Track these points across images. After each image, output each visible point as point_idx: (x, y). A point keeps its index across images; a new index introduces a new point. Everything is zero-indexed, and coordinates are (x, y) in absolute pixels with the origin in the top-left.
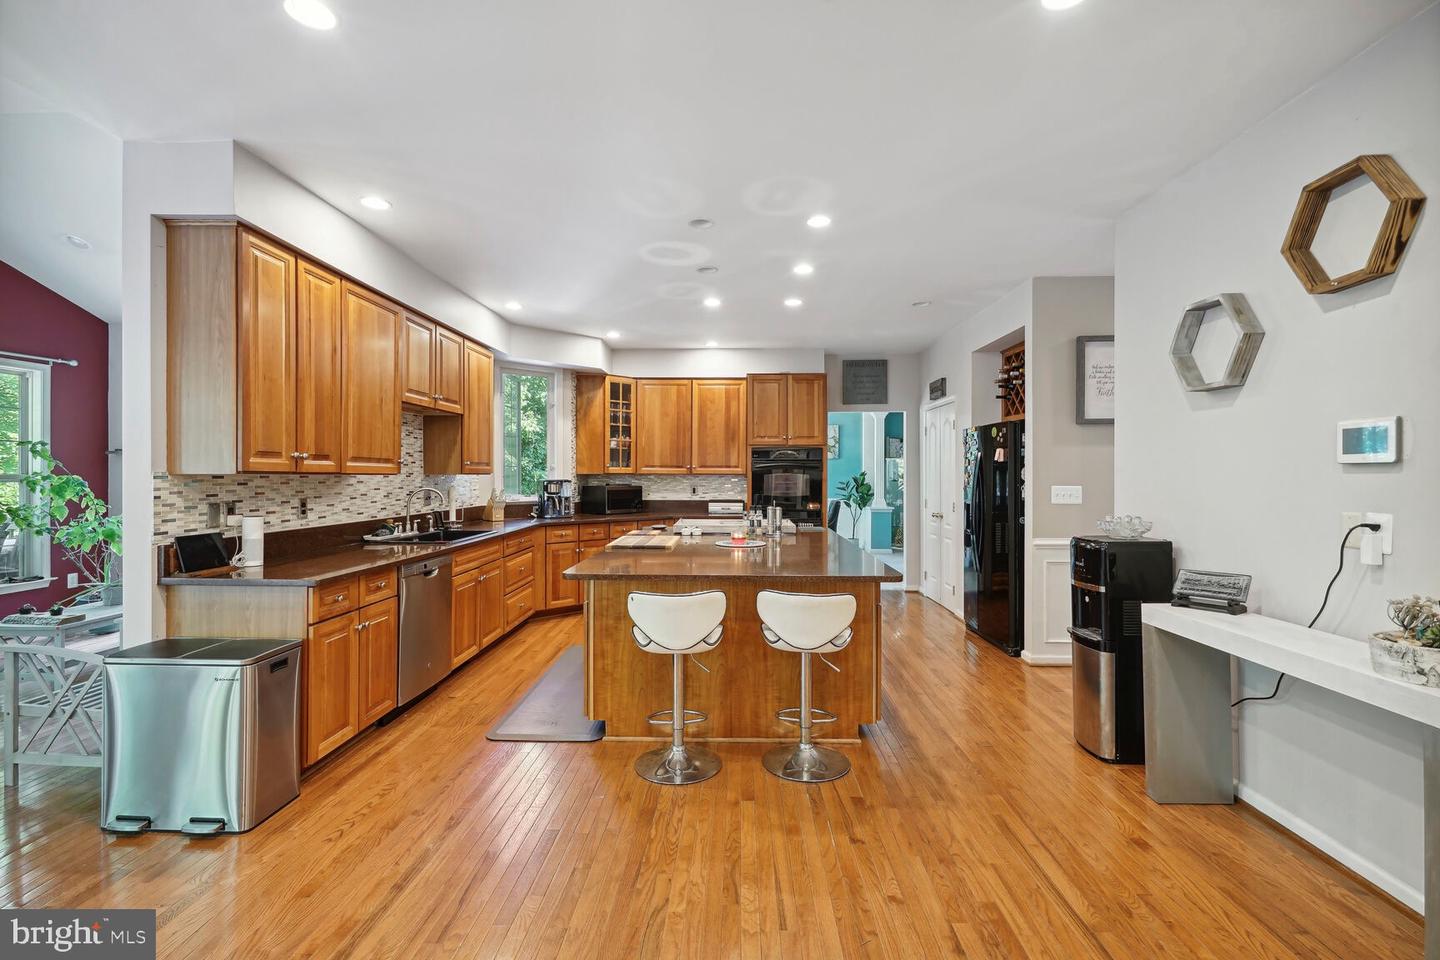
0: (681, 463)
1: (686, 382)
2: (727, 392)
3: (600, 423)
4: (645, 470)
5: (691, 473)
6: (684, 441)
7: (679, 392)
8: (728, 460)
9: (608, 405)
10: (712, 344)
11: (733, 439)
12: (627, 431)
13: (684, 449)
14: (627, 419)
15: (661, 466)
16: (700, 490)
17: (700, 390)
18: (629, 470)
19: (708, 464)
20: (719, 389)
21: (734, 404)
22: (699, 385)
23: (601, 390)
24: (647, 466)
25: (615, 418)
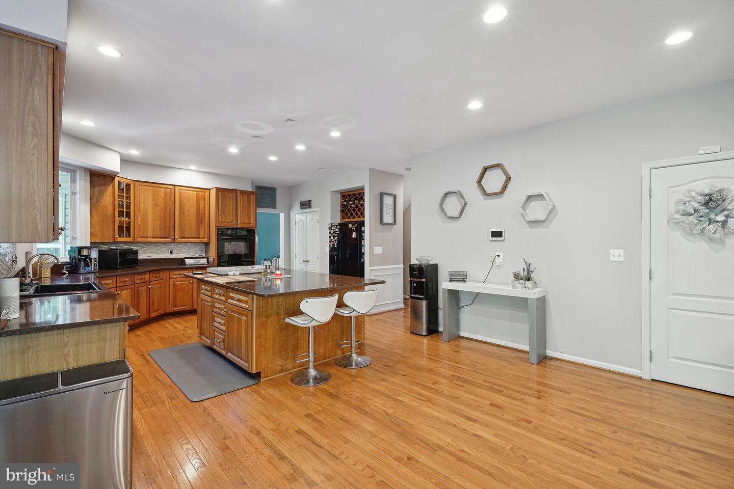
0: (168, 234)
1: (171, 187)
2: (198, 196)
3: (110, 208)
4: (140, 240)
5: (174, 241)
6: (170, 223)
7: (165, 192)
8: (199, 233)
9: (116, 196)
10: (193, 167)
11: (201, 222)
12: (128, 215)
13: (170, 227)
14: (128, 207)
15: (153, 237)
16: (175, 251)
17: (180, 193)
18: (130, 239)
19: (186, 237)
20: (193, 193)
21: (202, 203)
22: (179, 190)
23: (111, 186)
24: (142, 237)
25: (121, 206)
